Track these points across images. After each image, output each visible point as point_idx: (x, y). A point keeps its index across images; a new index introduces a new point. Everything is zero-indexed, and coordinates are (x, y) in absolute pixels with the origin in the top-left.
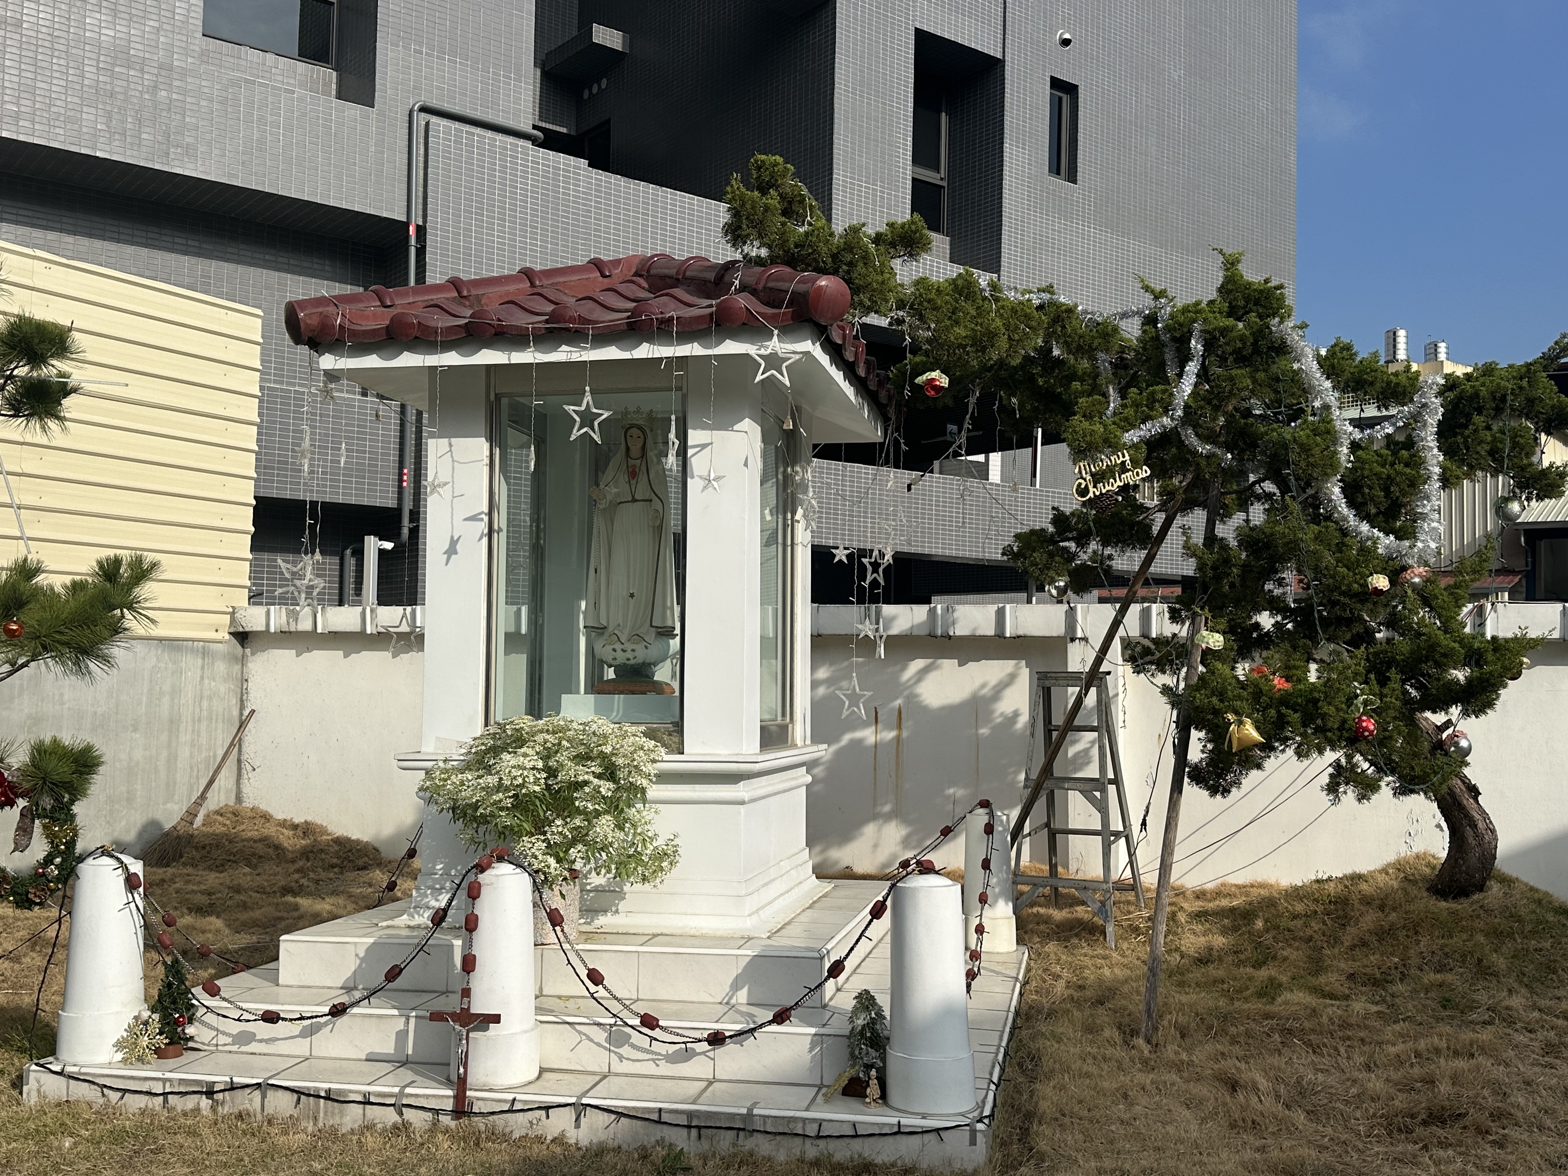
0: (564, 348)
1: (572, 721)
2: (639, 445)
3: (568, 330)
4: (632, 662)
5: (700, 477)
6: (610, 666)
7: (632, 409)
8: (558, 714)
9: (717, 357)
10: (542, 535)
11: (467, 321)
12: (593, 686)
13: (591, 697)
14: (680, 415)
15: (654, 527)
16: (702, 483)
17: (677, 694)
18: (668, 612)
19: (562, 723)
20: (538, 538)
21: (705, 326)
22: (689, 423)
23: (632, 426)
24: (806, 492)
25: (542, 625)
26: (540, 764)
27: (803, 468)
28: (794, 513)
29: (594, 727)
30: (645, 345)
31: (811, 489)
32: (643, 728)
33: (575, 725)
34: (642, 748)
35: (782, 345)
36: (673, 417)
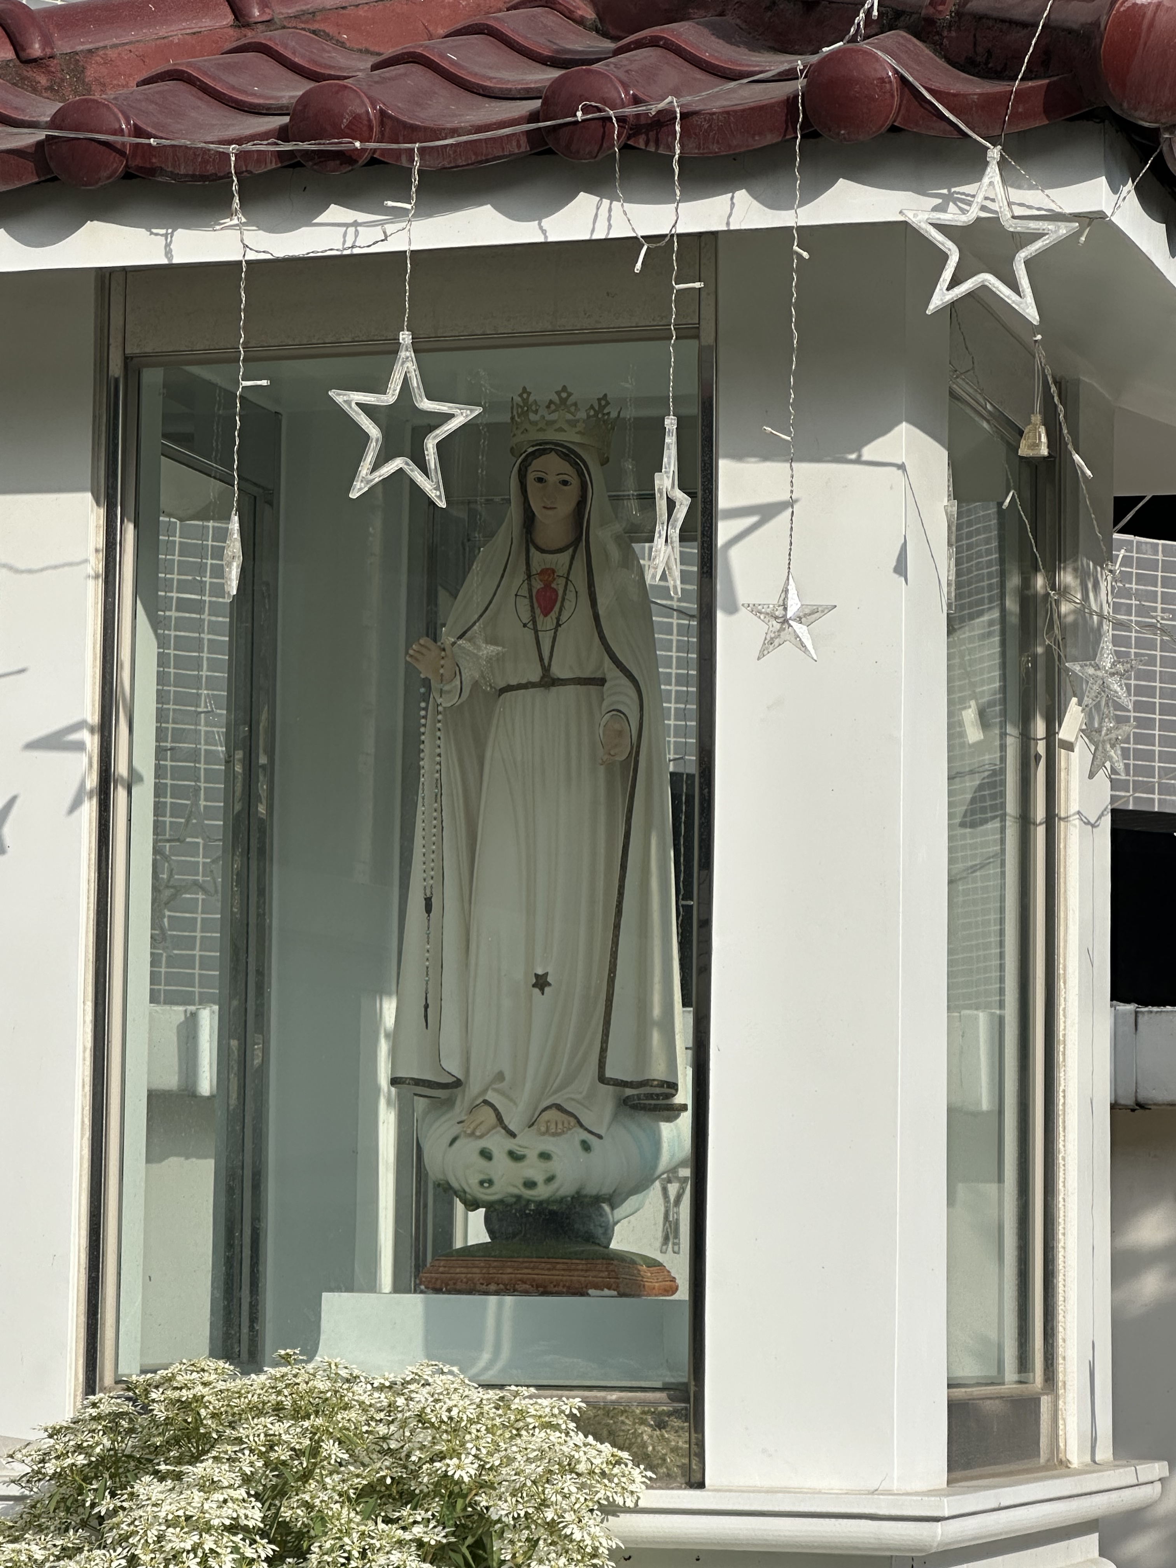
0: (335, 213)
1: (352, 1380)
2: (565, 507)
3: (346, 158)
4: (542, 1192)
5: (755, 610)
6: (472, 1205)
7: (542, 394)
8: (311, 1353)
9: (809, 234)
10: (263, 788)
11: (41, 135)
12: (419, 1266)
13: (415, 1303)
14: (694, 410)
15: (609, 767)
16: (760, 629)
17: (683, 1293)
18: (656, 1037)
19: (321, 1384)
20: (249, 797)
21: (771, 139)
22: (723, 436)
23: (542, 449)
24: (1091, 655)
25: (263, 1071)
26: (254, 1516)
27: (1083, 576)
28: (1053, 719)
29: (422, 1396)
30: (585, 201)
31: (1107, 645)
32: (575, 1403)
33: (361, 1392)
34: (570, 1468)
35: (1016, 195)
36: (671, 423)
